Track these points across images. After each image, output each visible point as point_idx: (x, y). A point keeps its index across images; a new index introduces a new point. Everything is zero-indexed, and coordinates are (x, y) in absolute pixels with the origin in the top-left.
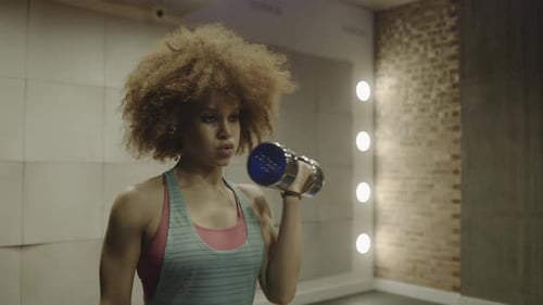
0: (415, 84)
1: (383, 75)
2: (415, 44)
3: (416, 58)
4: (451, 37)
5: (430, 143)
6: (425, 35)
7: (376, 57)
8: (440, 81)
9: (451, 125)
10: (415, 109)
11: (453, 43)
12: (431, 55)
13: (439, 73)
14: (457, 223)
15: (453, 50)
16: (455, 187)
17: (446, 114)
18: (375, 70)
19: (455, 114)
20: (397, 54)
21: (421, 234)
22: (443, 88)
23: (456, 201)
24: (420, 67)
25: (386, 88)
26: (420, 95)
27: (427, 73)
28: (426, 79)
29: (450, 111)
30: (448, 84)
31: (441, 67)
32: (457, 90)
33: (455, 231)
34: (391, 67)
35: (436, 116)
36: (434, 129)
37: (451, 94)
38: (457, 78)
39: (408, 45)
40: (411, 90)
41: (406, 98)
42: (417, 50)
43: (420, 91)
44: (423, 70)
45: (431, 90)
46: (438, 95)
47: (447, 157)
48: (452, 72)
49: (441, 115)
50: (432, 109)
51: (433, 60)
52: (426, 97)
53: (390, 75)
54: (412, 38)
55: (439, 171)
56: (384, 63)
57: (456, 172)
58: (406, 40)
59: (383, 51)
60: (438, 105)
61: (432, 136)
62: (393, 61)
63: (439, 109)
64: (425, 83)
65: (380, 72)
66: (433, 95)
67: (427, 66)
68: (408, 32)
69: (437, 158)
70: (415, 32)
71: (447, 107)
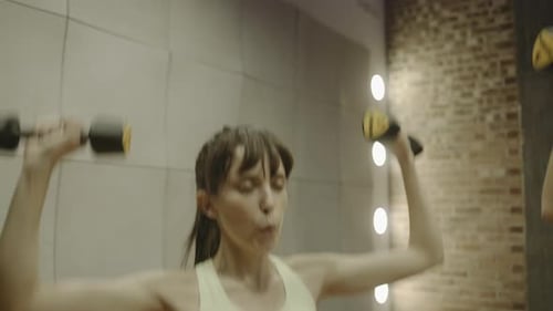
0: (449, 80)
1: (401, 69)
2: (447, 29)
3: (449, 47)
4: (501, 20)
5: (473, 155)
6: (462, 18)
7: (390, 47)
8: (486, 75)
9: (505, 131)
10: (449, 113)
11: (504, 27)
12: (472, 42)
13: (485, 66)
14: (520, 259)
15: (505, 36)
16: (515, 210)
17: (497, 117)
18: (388, 63)
19: (511, 116)
20: (421, 42)
21: (465, 275)
22: (491, 83)
23: (517, 230)
24: (455, 58)
25: (406, 86)
26: (458, 93)
27: (465, 66)
28: (466, 73)
29: (503, 113)
30: (498, 79)
31: (486, 57)
32: (512, 86)
33: (517, 269)
34: (412, 59)
35: (482, 119)
36: (479, 137)
37: (504, 91)
38: (512, 71)
39: (436, 31)
40: (442, 88)
41: (436, 97)
42: (450, 37)
43: (455, 88)
44: (460, 61)
45: (473, 86)
46: (484, 93)
47: (501, 172)
48: (504, 63)
49: (490, 118)
50: (476, 110)
51: (474, 49)
52: (464, 95)
53: (410, 68)
54: (443, 21)
55: (490, 190)
56: (400, 54)
57: (515, 191)
58: (433, 24)
59: (400, 38)
60: (485, 105)
61: (478, 146)
62: (416, 51)
63: (487, 111)
64: (463, 78)
65: (395, 65)
66: (477, 93)
67: (466, 56)
68: (436, 15)
69: (484, 173)
70: (446, 13)
71: (497, 108)
